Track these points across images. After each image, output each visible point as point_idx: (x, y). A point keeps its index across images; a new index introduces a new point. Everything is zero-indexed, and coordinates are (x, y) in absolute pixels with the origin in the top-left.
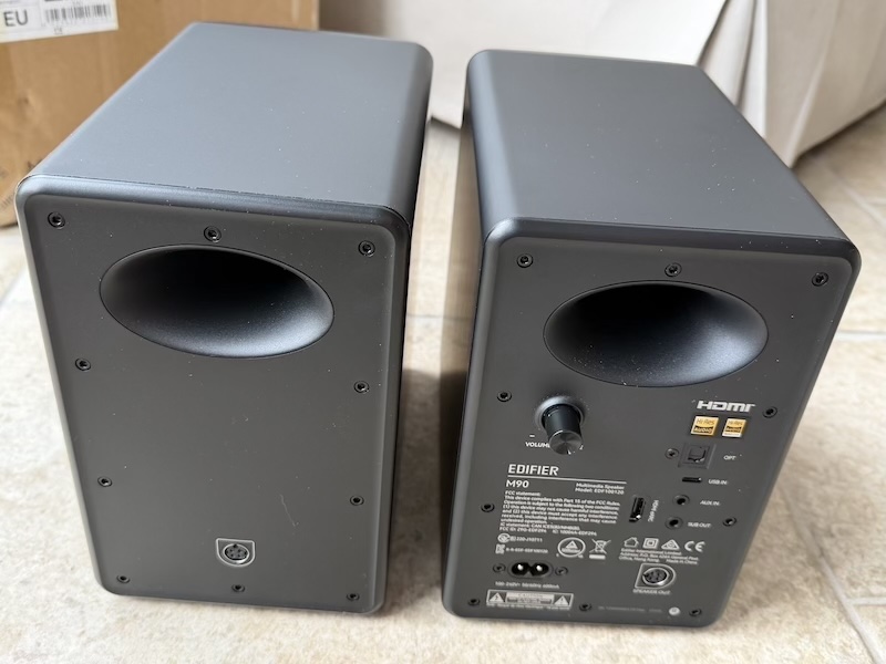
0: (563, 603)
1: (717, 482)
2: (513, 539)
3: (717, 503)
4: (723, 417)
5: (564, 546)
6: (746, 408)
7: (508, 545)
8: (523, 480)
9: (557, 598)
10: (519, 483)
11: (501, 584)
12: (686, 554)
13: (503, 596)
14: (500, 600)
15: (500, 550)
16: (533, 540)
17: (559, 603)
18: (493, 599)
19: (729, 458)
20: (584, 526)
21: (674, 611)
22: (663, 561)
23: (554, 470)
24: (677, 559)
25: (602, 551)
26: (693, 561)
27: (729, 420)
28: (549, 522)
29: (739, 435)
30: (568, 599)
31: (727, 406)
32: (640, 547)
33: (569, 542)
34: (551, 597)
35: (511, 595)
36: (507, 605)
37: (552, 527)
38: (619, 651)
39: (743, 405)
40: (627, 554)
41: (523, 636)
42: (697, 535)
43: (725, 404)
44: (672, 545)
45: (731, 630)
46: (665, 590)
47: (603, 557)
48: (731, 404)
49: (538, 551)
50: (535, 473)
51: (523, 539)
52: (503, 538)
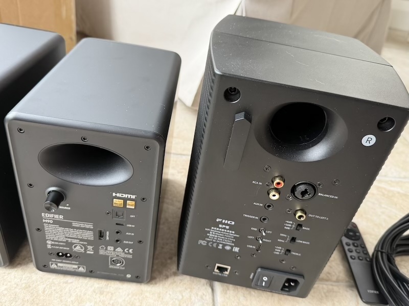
0: (82, 269)
1: (131, 226)
2: (53, 243)
3: (133, 234)
4: (125, 200)
5: (75, 247)
6: (133, 197)
7: (52, 245)
8: (50, 220)
9: (79, 267)
10: (49, 221)
11: (54, 260)
12: (126, 253)
13: (57, 265)
14: (55, 266)
15: (49, 247)
16: (62, 244)
17: (80, 269)
18: (53, 266)
19: (132, 216)
20: (81, 240)
21: (129, 276)
22: (117, 256)
23: (61, 217)
24: (123, 255)
25: (91, 250)
26: (130, 256)
27: (128, 201)
28: (66, 237)
29: (134, 207)
30: (84, 268)
31: (125, 196)
32: (106, 249)
33: (77, 246)
34: (76, 267)
35: (59, 264)
36: (59, 268)
37: (68, 239)
38: (105, 290)
39: (132, 196)
40: (102, 252)
41: (67, 281)
42: (129, 246)
43: (124, 195)
44: (119, 249)
45: (158, 285)
46: (123, 267)
47: (92, 253)
48: (127, 195)
49: (65, 248)
50: (53, 217)
51: (57, 243)
52: (49, 242)
